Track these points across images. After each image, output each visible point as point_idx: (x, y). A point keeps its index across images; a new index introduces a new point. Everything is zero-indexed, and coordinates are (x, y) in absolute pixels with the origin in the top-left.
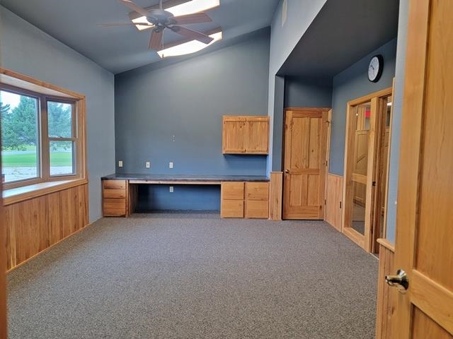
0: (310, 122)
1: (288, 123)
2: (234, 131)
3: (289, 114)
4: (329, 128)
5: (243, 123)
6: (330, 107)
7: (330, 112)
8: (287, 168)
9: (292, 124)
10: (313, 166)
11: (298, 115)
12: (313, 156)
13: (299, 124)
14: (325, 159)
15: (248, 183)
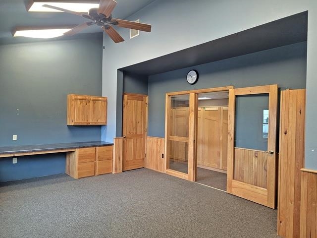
0: (137, 103)
1: (125, 103)
2: (81, 106)
3: (126, 97)
4: (147, 108)
5: (88, 101)
6: (147, 94)
7: (147, 98)
8: (125, 134)
9: (127, 104)
10: (139, 132)
11: (131, 98)
12: (139, 125)
13: (131, 104)
14: (145, 127)
15: (98, 148)
